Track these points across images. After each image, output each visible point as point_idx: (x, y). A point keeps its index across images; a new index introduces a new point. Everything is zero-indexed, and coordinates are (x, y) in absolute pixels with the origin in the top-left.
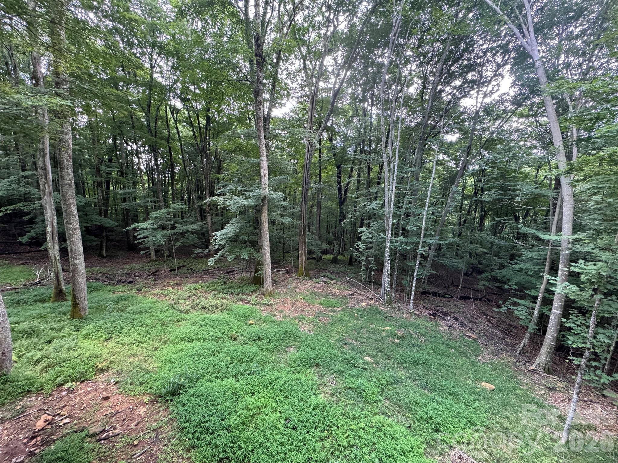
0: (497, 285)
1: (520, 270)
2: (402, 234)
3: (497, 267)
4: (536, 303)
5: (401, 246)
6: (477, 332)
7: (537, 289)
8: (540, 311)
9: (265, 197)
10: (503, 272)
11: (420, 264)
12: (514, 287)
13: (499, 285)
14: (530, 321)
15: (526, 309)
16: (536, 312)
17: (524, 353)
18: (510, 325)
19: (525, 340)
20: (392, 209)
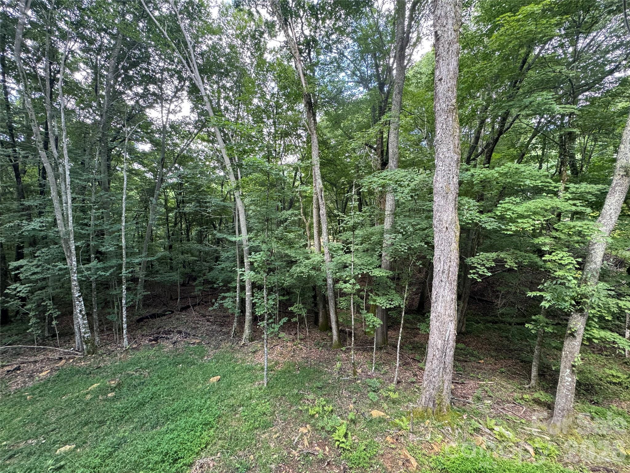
0: (209, 286)
1: (223, 269)
2: (96, 257)
3: (208, 271)
4: (236, 292)
5: (96, 274)
6: (200, 335)
7: (235, 280)
8: (240, 297)
10: (212, 274)
11: (128, 289)
12: (221, 284)
13: (211, 286)
14: (235, 308)
15: (231, 300)
16: (237, 299)
17: (236, 334)
18: (224, 317)
19: (235, 324)
20: (71, 228)
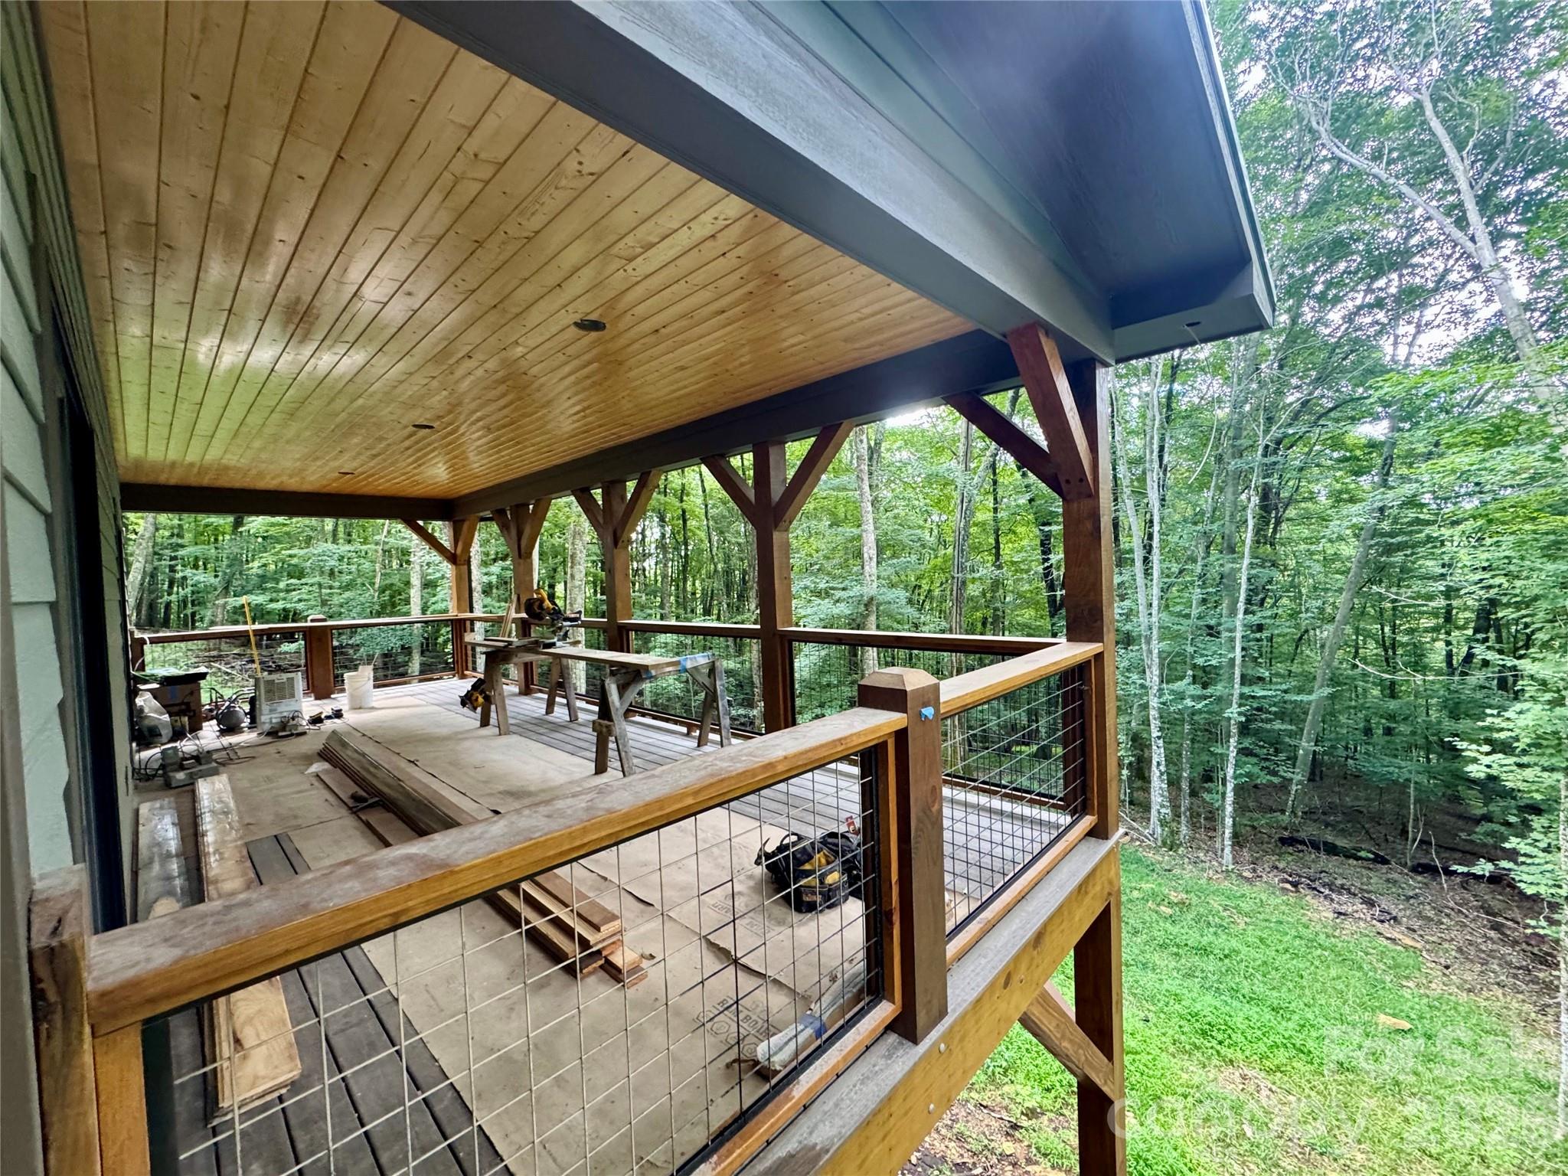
6: (1432, 939)
9: (872, 599)
20: (1155, 619)
